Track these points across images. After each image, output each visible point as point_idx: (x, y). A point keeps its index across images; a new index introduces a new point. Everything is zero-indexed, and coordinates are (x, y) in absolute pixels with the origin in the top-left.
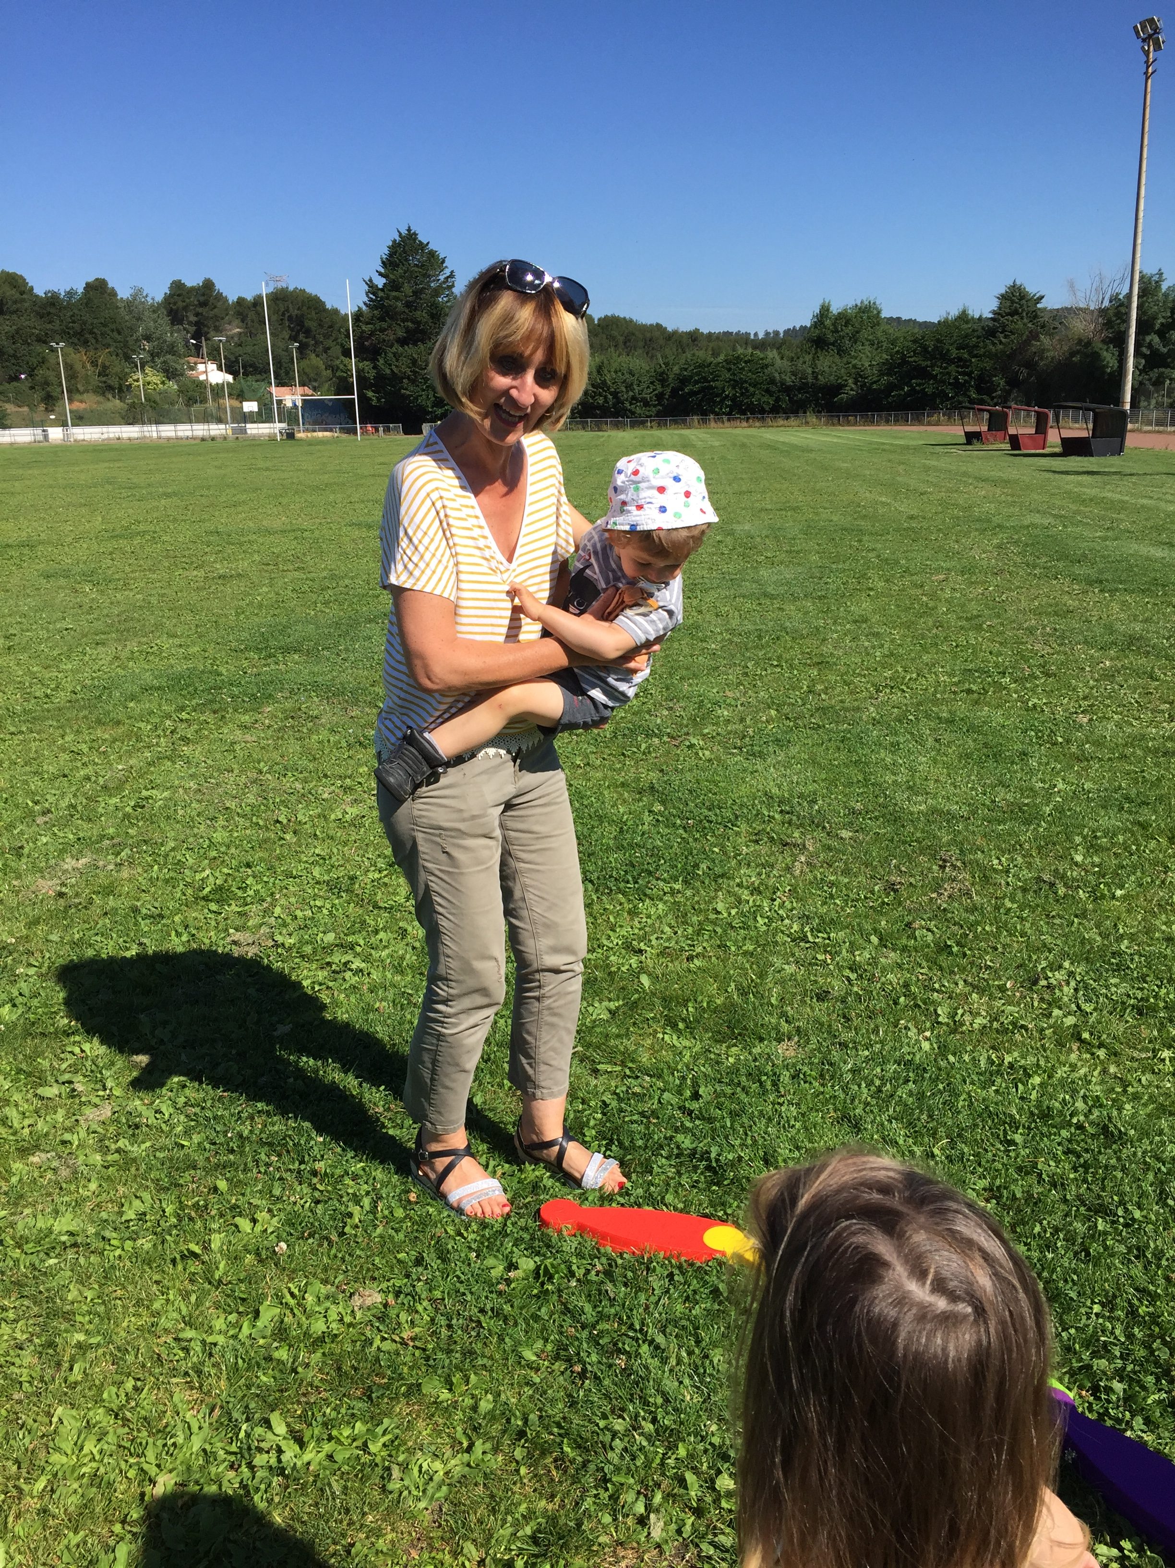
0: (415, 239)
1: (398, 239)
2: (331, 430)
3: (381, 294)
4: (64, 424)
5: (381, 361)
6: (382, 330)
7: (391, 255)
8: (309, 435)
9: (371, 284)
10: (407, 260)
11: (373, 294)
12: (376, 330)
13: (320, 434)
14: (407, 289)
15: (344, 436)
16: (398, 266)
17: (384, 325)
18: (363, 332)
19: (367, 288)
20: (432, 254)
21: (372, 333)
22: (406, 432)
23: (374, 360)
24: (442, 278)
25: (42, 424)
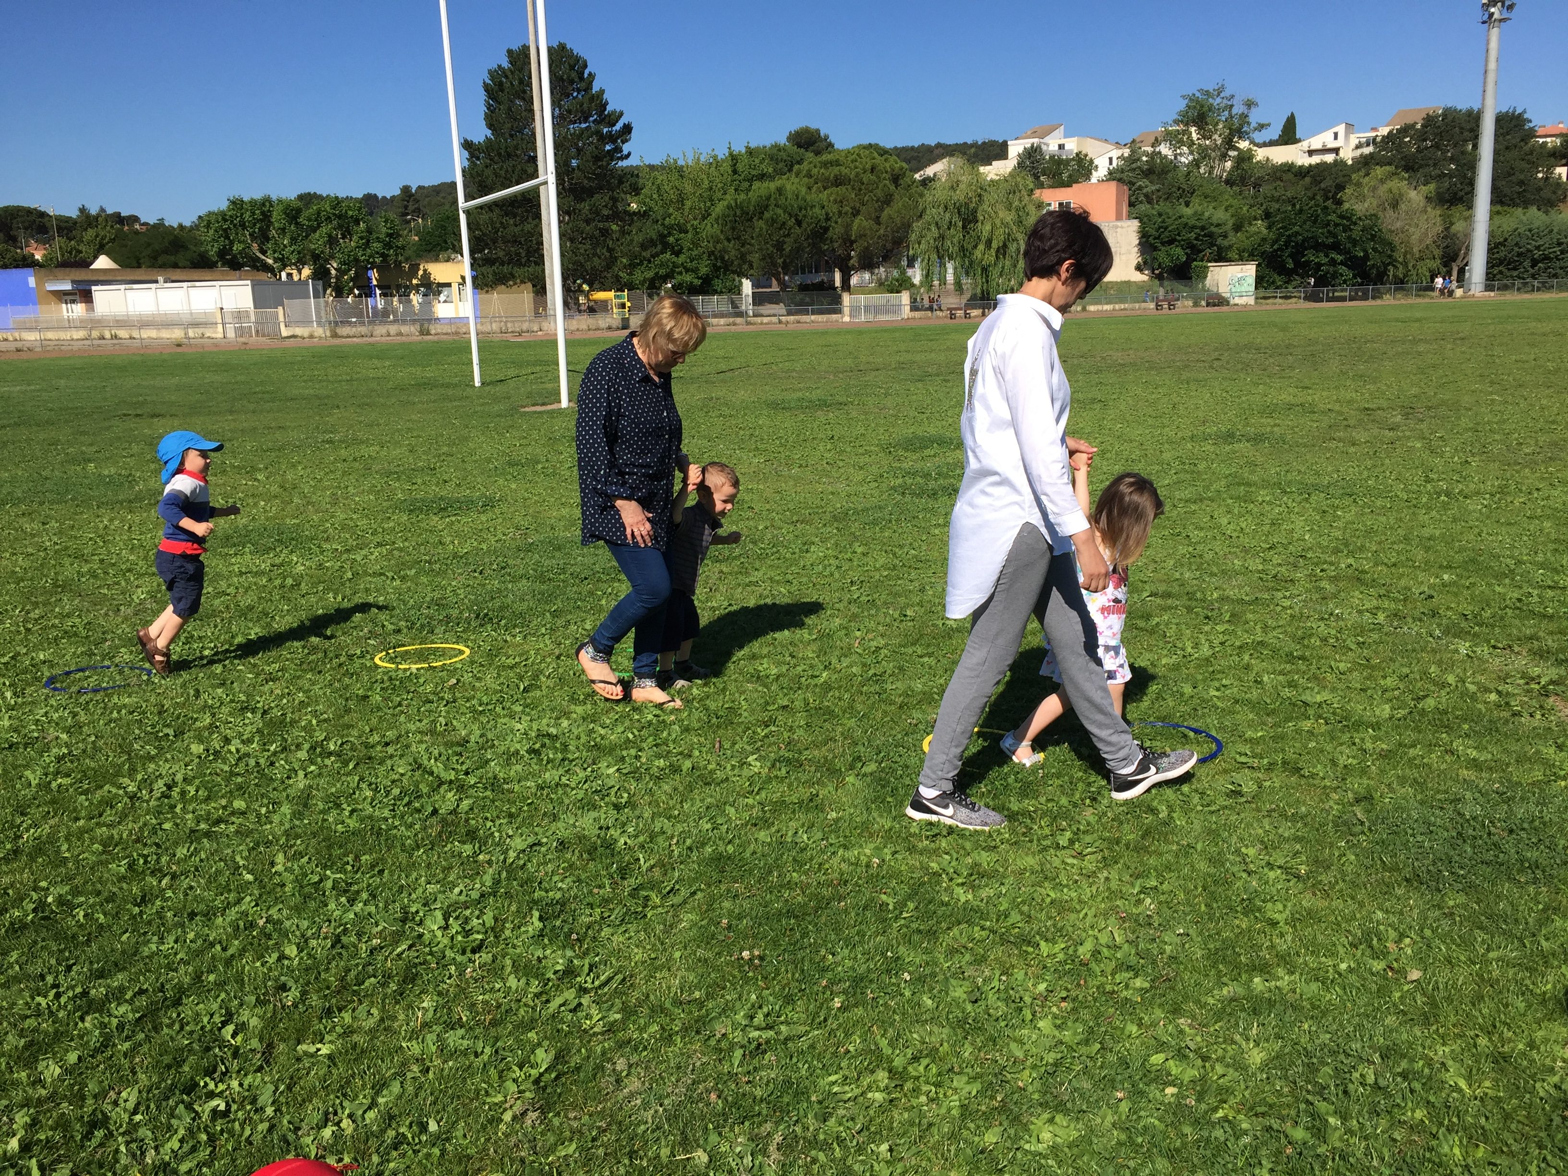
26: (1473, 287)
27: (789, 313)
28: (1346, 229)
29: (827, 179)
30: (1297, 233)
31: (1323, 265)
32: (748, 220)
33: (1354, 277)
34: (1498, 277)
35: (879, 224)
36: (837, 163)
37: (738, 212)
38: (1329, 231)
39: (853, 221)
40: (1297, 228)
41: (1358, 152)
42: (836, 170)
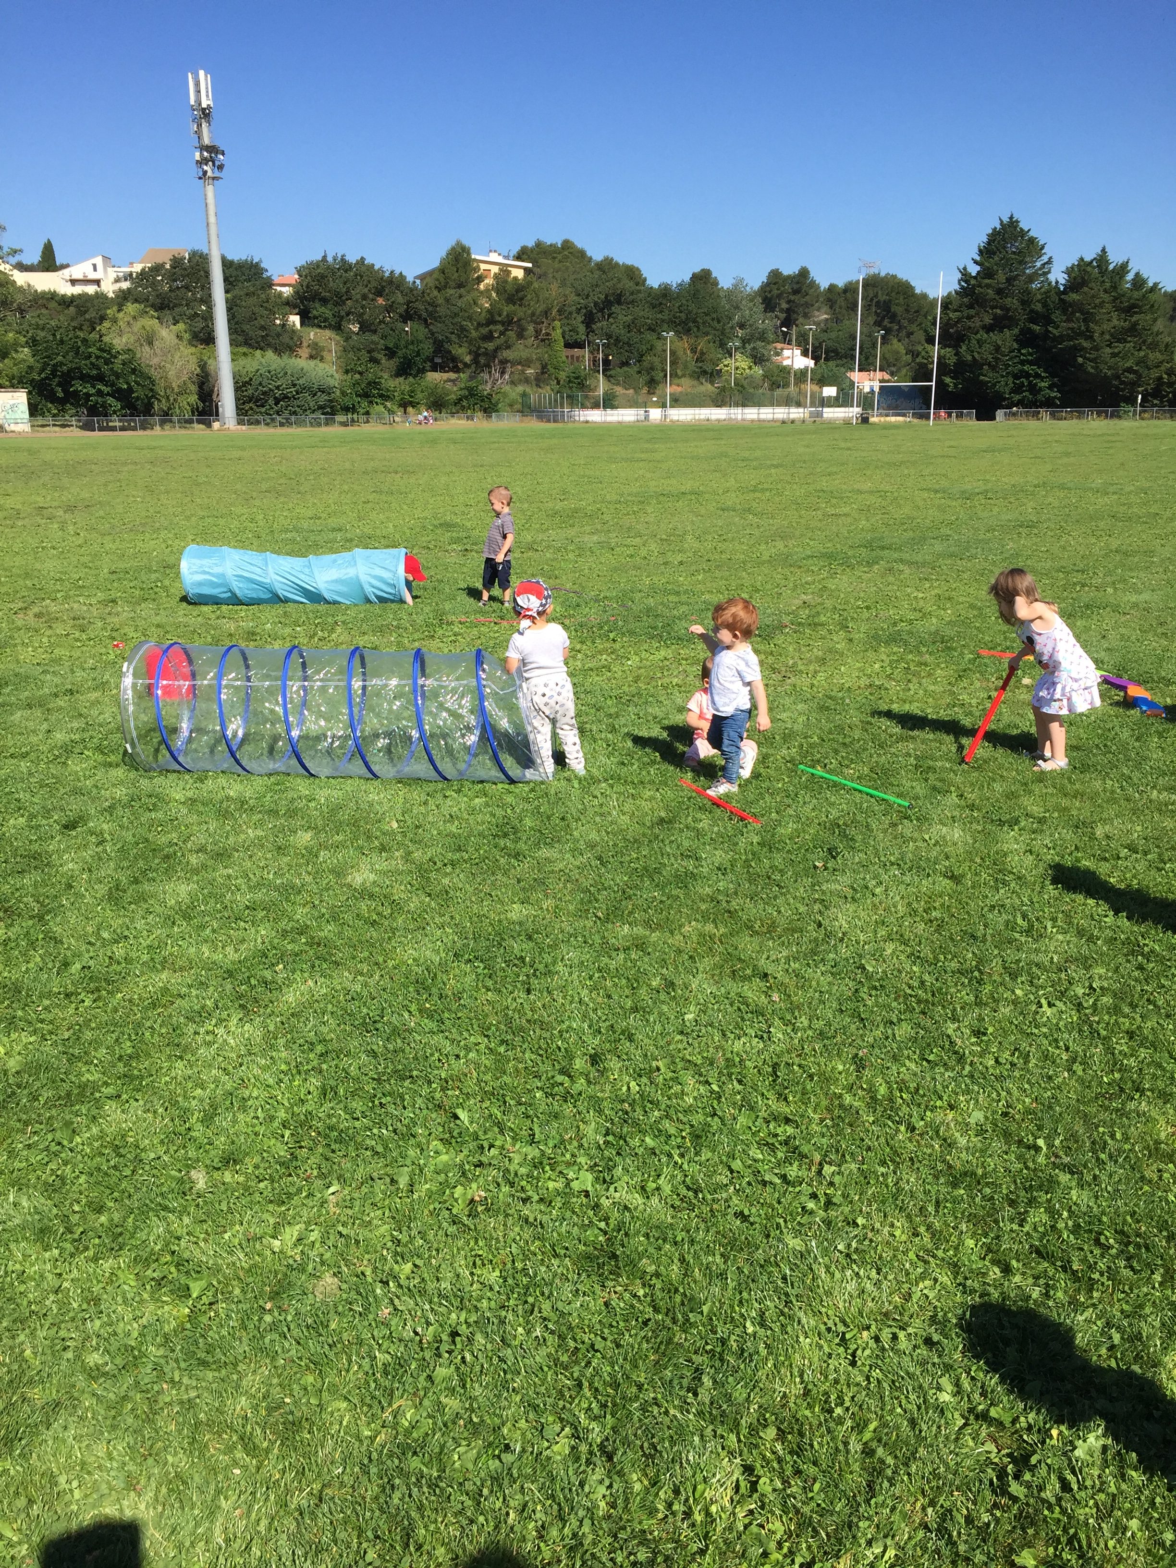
0: (1016, 227)
1: (998, 227)
2: (904, 415)
3: (973, 282)
4: (664, 406)
5: (964, 348)
6: (969, 318)
7: (989, 243)
8: (882, 419)
9: (965, 273)
10: (1005, 247)
11: (966, 282)
12: (963, 317)
13: (893, 419)
14: (1001, 277)
15: (916, 421)
16: (994, 254)
17: (972, 312)
18: (950, 319)
19: (960, 276)
20: (1032, 241)
21: (959, 320)
22: (979, 419)
23: (956, 346)
24: (1038, 264)
25: (645, 405)
26: (227, 421)
28: (107, 362)
30: (62, 364)
31: (91, 395)
33: (122, 408)
34: (250, 412)
38: (92, 363)
40: (60, 358)
41: (117, 286)
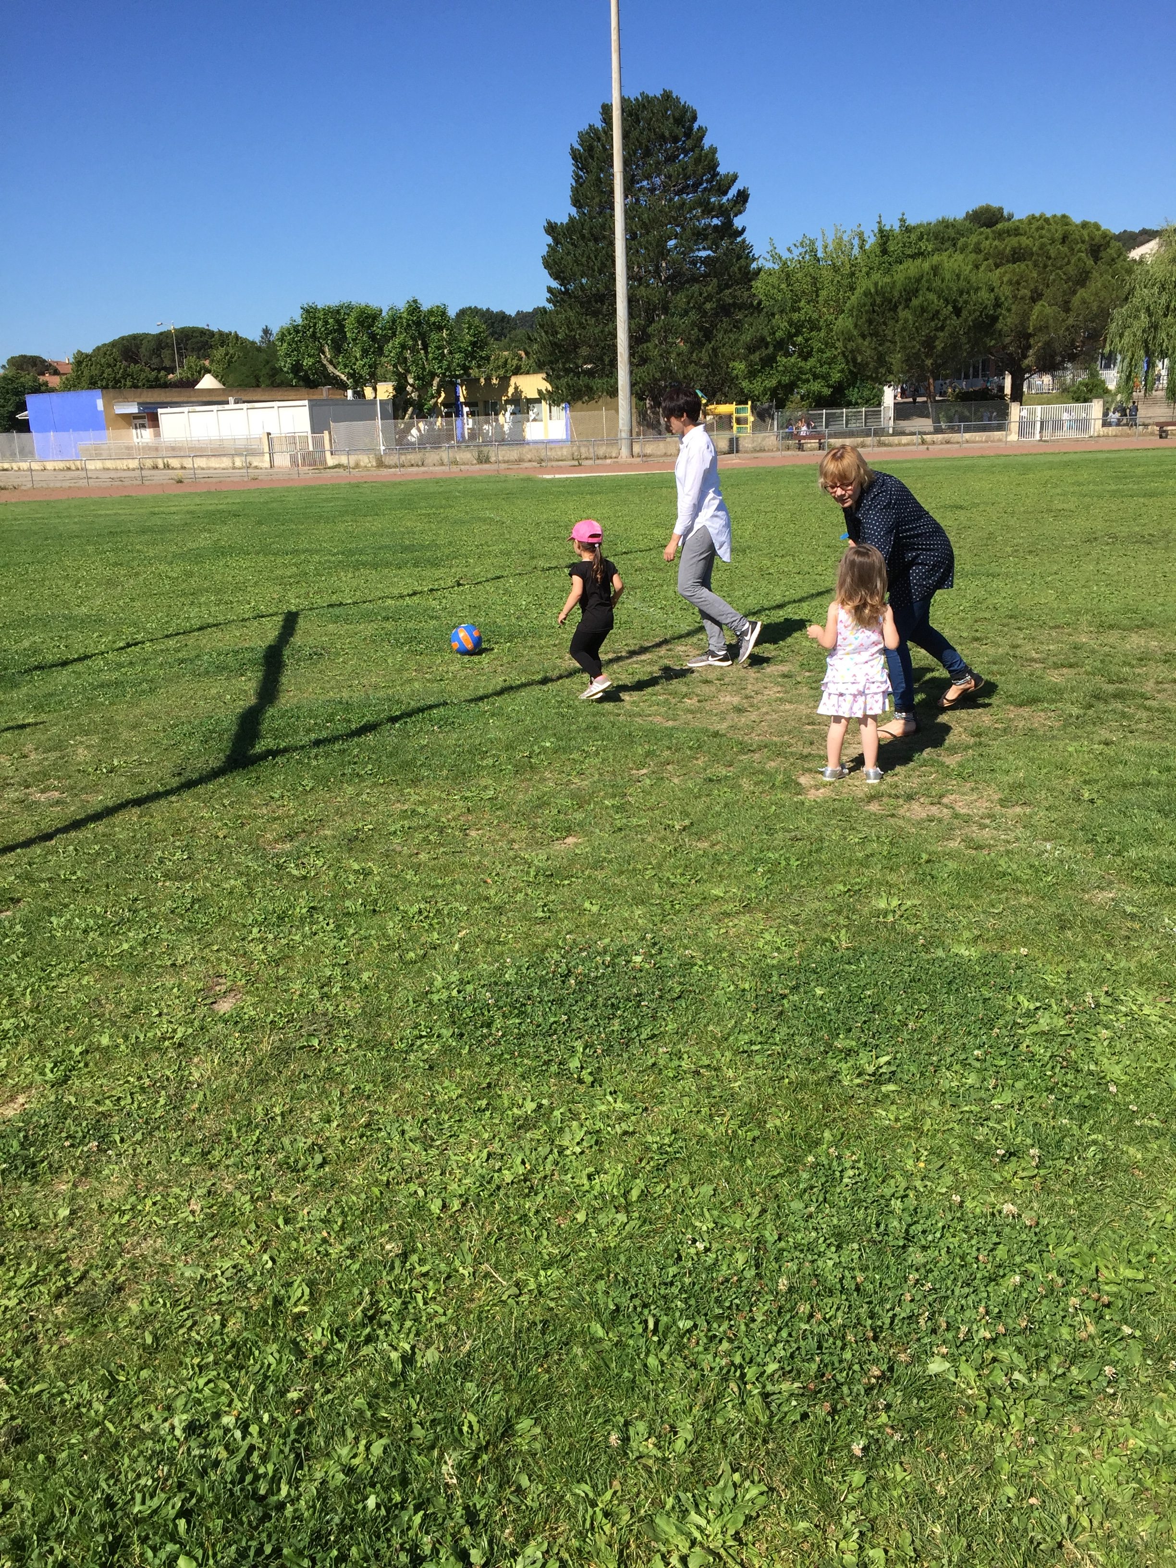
27: (938, 431)
29: (1000, 254)
32: (890, 310)
35: (1067, 310)
36: (1016, 231)
37: (878, 300)
39: (1031, 309)
42: (1014, 241)
